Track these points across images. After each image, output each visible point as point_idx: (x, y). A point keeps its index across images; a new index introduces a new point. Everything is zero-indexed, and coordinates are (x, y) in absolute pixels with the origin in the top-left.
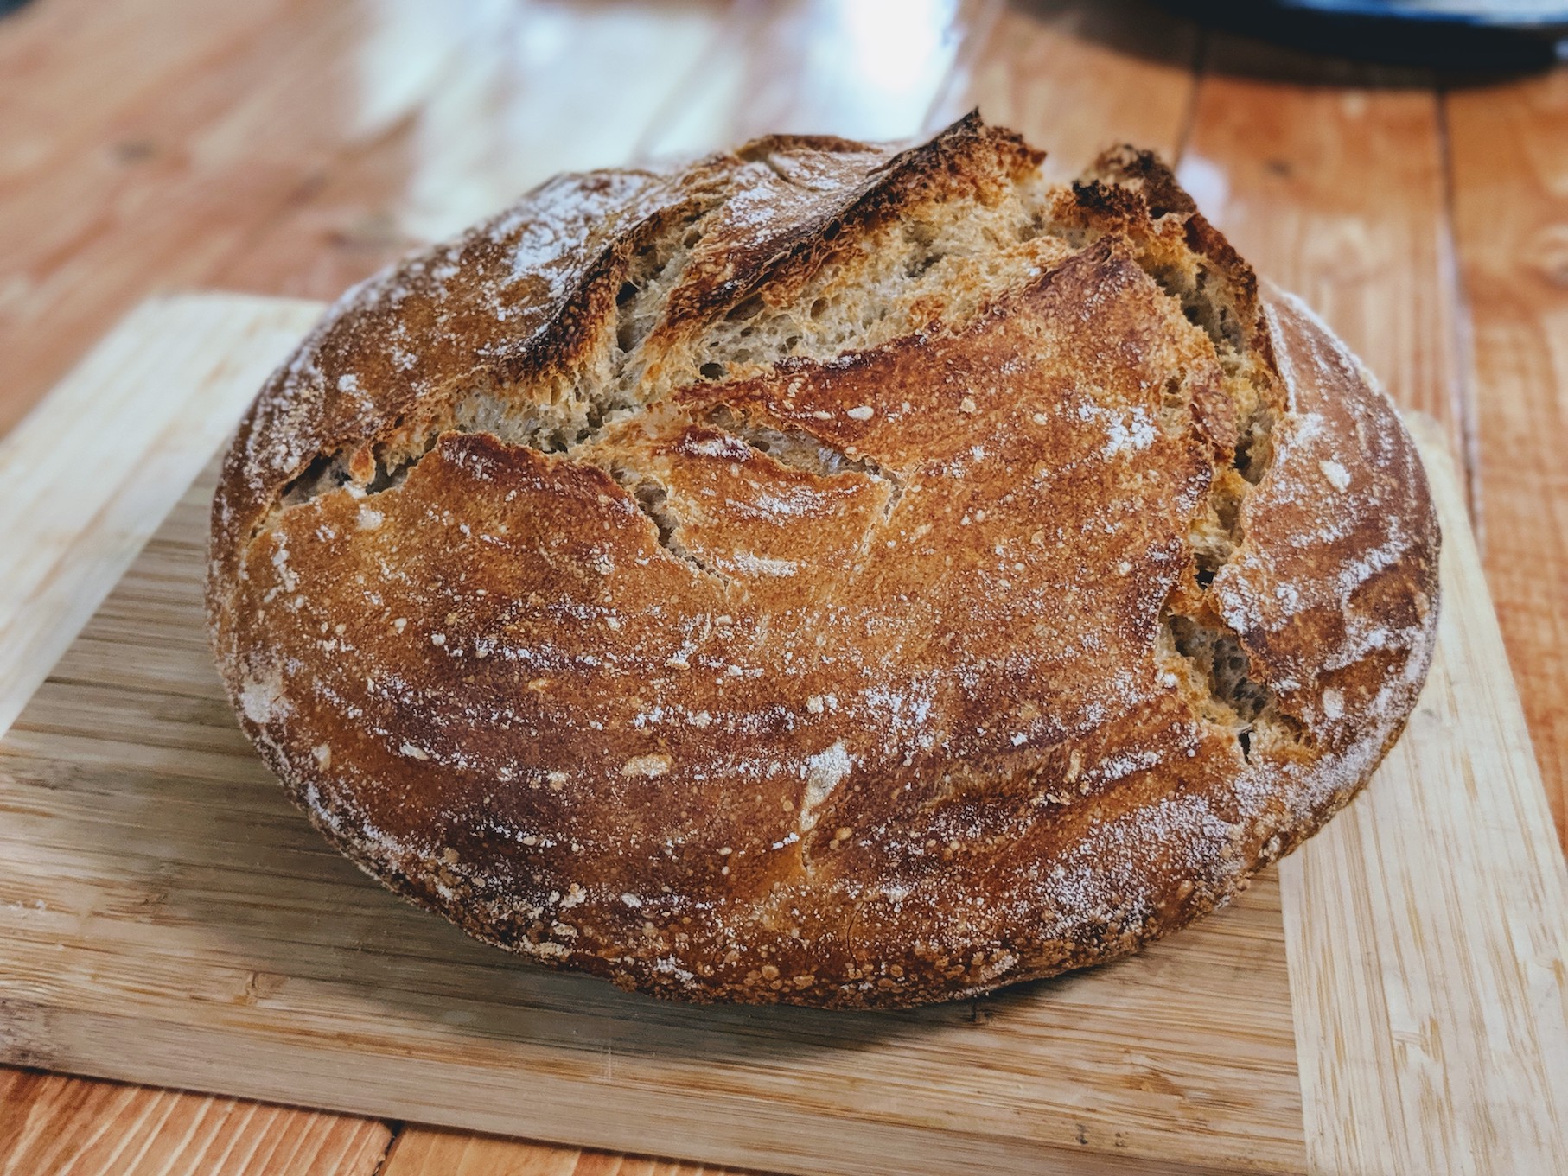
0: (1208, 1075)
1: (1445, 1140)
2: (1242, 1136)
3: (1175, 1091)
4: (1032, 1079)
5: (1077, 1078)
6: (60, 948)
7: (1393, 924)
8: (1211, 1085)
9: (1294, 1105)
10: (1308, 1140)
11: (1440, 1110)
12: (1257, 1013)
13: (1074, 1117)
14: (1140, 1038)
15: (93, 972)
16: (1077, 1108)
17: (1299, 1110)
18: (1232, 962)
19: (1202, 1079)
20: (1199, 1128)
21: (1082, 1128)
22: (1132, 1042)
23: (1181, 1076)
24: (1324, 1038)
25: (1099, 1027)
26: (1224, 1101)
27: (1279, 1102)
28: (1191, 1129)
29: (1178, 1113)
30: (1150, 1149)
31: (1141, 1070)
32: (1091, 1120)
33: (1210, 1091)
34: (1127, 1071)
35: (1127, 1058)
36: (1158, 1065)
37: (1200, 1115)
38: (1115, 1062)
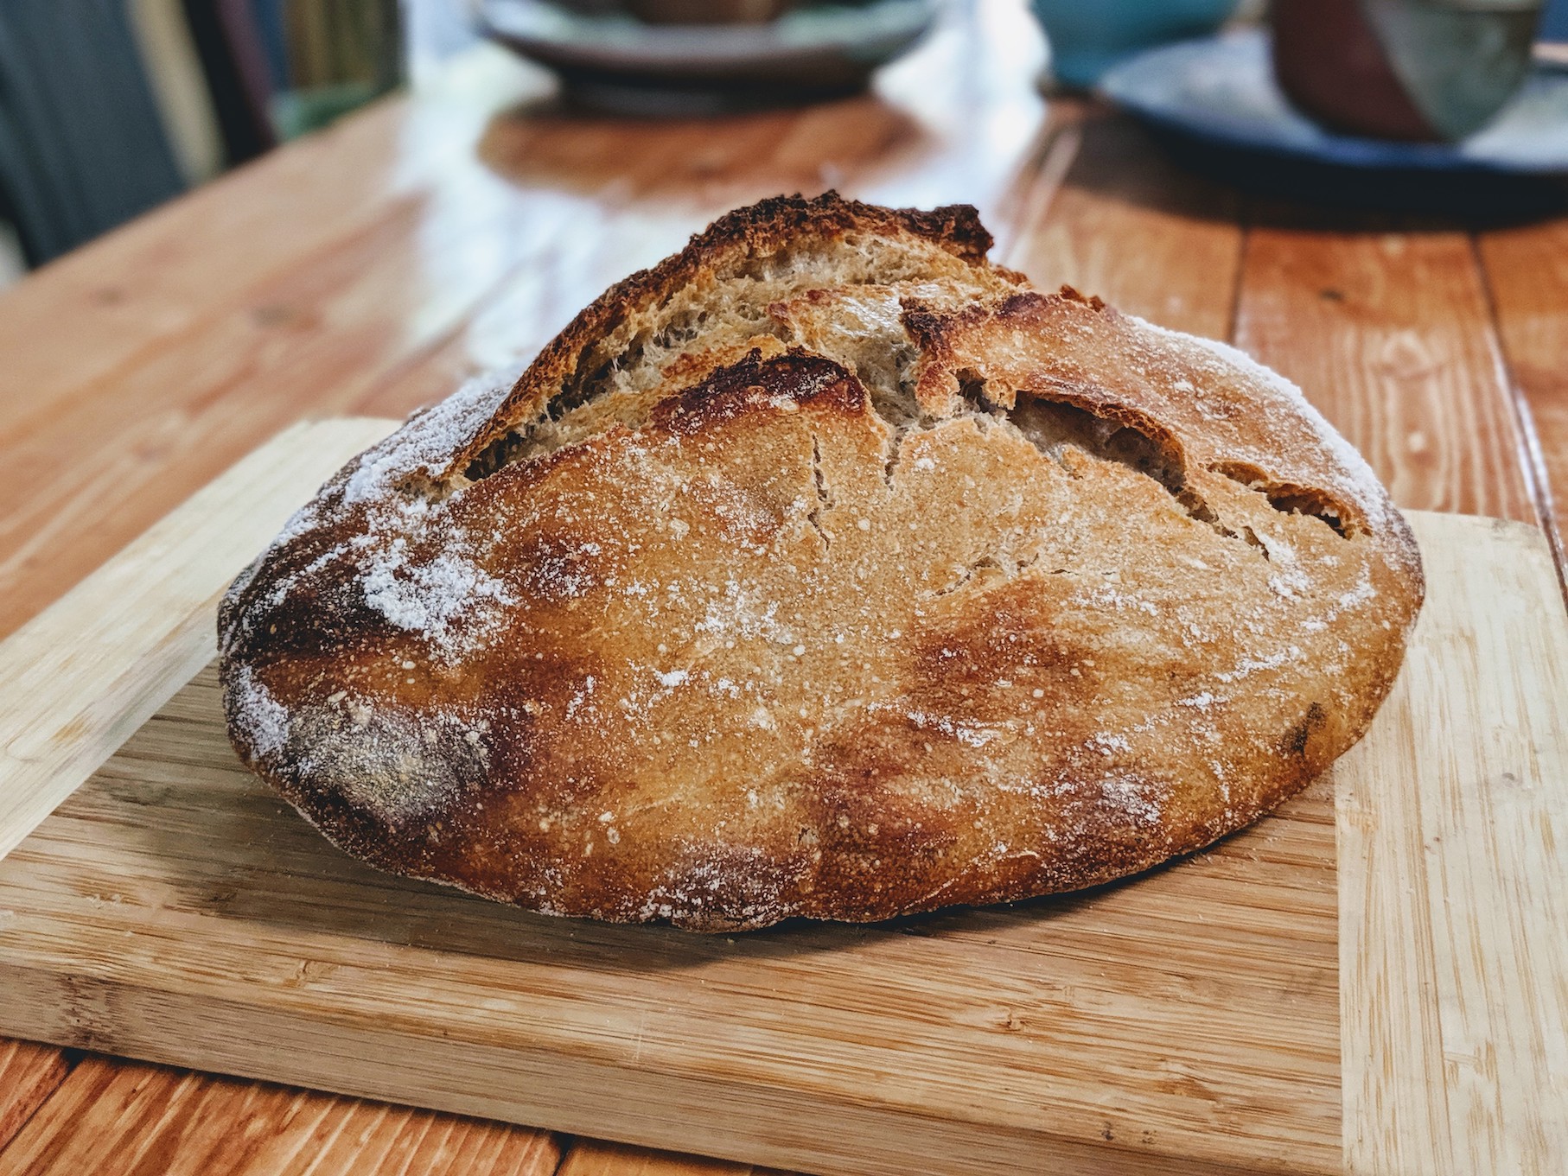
0: (1247, 1084)
1: (1492, 1151)
2: (1277, 1139)
3: (1210, 1096)
4: (1061, 1080)
5: (1109, 1081)
6: (129, 934)
7: (1455, 959)
8: (1246, 1093)
9: (1334, 1114)
10: (1345, 1146)
11: (1490, 1123)
12: (1303, 1032)
13: (1103, 1115)
14: (1178, 1049)
15: (155, 954)
16: (1106, 1107)
17: (1339, 1119)
18: (1280, 985)
19: (1238, 1087)
20: (1232, 1131)
21: (1109, 1125)
22: (1166, 1051)
23: (1218, 1083)
24: (1372, 1056)
25: (1134, 1037)
26: (1262, 1108)
27: (1321, 1110)
28: (1223, 1131)
29: (1210, 1117)
30: (1178, 1146)
31: (1178, 1077)
32: (1119, 1118)
33: (1247, 1098)
34: (1161, 1076)
35: (1163, 1065)
36: (1193, 1073)
37: (1233, 1118)
38: (1151, 1069)
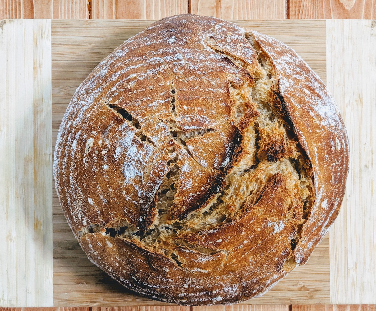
0: (313, 285)
1: (355, 292)
2: (320, 298)
3: (307, 290)
4: (281, 292)
5: (290, 290)
6: (94, 294)
8: (314, 287)
9: (328, 289)
10: (331, 297)
11: (355, 285)
12: (323, 268)
13: (290, 299)
14: (301, 278)
15: (103, 298)
16: (290, 297)
17: (329, 290)
18: (318, 255)
19: (311, 286)
20: (312, 297)
21: (291, 302)
22: (300, 279)
23: (308, 286)
24: (335, 271)
25: (293, 277)
26: (316, 290)
27: (326, 289)
28: (310, 298)
29: (308, 295)
31: (301, 286)
32: (292, 299)
33: (313, 289)
34: (299, 286)
35: (299, 284)
36: (305, 284)
37: (312, 294)
38: (297, 285)
